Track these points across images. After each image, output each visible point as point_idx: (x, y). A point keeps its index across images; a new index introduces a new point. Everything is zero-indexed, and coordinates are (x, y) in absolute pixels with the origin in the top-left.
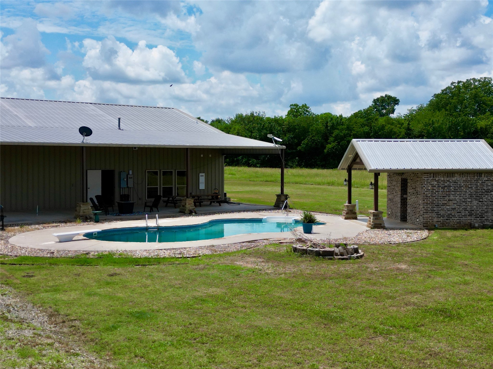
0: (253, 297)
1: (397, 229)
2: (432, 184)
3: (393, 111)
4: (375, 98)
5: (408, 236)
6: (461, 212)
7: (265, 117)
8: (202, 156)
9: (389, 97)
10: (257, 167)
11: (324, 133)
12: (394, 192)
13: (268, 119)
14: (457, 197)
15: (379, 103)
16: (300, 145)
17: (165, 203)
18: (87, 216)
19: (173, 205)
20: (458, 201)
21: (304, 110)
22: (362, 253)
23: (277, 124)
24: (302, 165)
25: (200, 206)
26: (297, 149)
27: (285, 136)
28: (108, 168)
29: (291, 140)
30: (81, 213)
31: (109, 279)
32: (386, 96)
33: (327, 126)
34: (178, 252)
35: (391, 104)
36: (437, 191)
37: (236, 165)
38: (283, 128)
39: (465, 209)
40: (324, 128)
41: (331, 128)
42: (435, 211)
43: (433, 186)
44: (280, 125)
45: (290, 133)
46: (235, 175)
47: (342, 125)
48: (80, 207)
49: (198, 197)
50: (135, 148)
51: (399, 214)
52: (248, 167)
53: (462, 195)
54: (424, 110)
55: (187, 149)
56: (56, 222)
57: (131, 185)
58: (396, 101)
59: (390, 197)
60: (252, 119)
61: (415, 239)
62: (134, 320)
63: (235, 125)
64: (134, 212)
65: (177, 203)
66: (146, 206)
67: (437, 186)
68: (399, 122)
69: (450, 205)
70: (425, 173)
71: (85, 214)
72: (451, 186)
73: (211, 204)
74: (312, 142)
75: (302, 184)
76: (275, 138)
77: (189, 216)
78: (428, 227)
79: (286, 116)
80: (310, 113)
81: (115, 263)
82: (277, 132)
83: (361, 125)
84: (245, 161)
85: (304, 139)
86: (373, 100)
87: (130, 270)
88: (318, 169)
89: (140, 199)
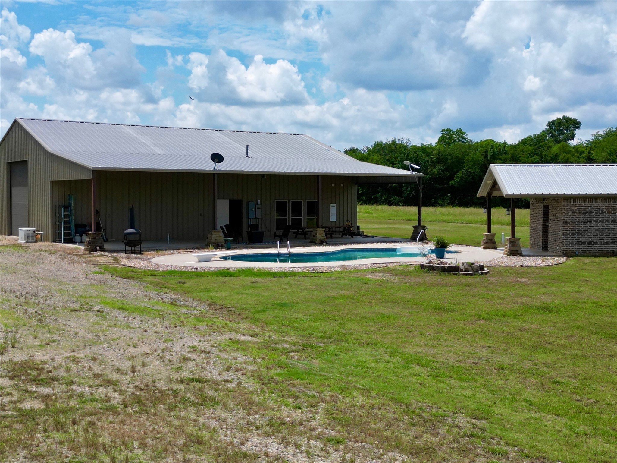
0: (379, 297)
1: (534, 256)
2: (572, 210)
3: (572, 137)
4: (550, 121)
5: (543, 261)
6: (603, 239)
7: (410, 145)
8: (333, 185)
9: (568, 119)
10: (399, 205)
11: (483, 164)
12: (537, 221)
13: (414, 147)
14: (598, 223)
15: (555, 126)
16: (453, 179)
17: (295, 235)
18: (219, 244)
19: (303, 236)
20: (600, 227)
21: (459, 137)
22: (487, 271)
23: (425, 153)
24: (454, 203)
25: (332, 238)
26: (448, 184)
27: (435, 168)
28: (236, 198)
29: (442, 173)
30: (213, 241)
31: (252, 285)
32: (564, 117)
33: (486, 156)
34: (312, 269)
35: (570, 128)
36: (578, 217)
37: (373, 204)
38: (432, 158)
39: (608, 236)
40: (483, 157)
41: (491, 157)
42: (575, 237)
43: (573, 212)
44: (428, 155)
45: (441, 164)
46: (372, 213)
47: (506, 154)
48: (212, 234)
49: (329, 228)
50: (263, 175)
51: (541, 243)
52: (388, 206)
53: (604, 222)
54: (613, 135)
55: (318, 176)
56: (189, 249)
57: (259, 215)
58: (576, 124)
59: (533, 226)
60: (393, 147)
61: (550, 264)
62: (278, 307)
63: (373, 155)
64: (264, 242)
65: (307, 234)
66: (275, 236)
67: (577, 211)
68: (577, 149)
69: (591, 232)
70: (565, 199)
71: (216, 241)
72: (592, 212)
73: (342, 236)
74: (468, 175)
75: (450, 222)
76: (412, 165)
77: (319, 246)
78: (567, 254)
79: (436, 143)
80: (467, 140)
81: (255, 275)
82: (425, 163)
83: (529, 154)
84: (385, 199)
85: (458, 172)
86: (547, 123)
87: (269, 279)
88: (475, 207)
89: (268, 230)
